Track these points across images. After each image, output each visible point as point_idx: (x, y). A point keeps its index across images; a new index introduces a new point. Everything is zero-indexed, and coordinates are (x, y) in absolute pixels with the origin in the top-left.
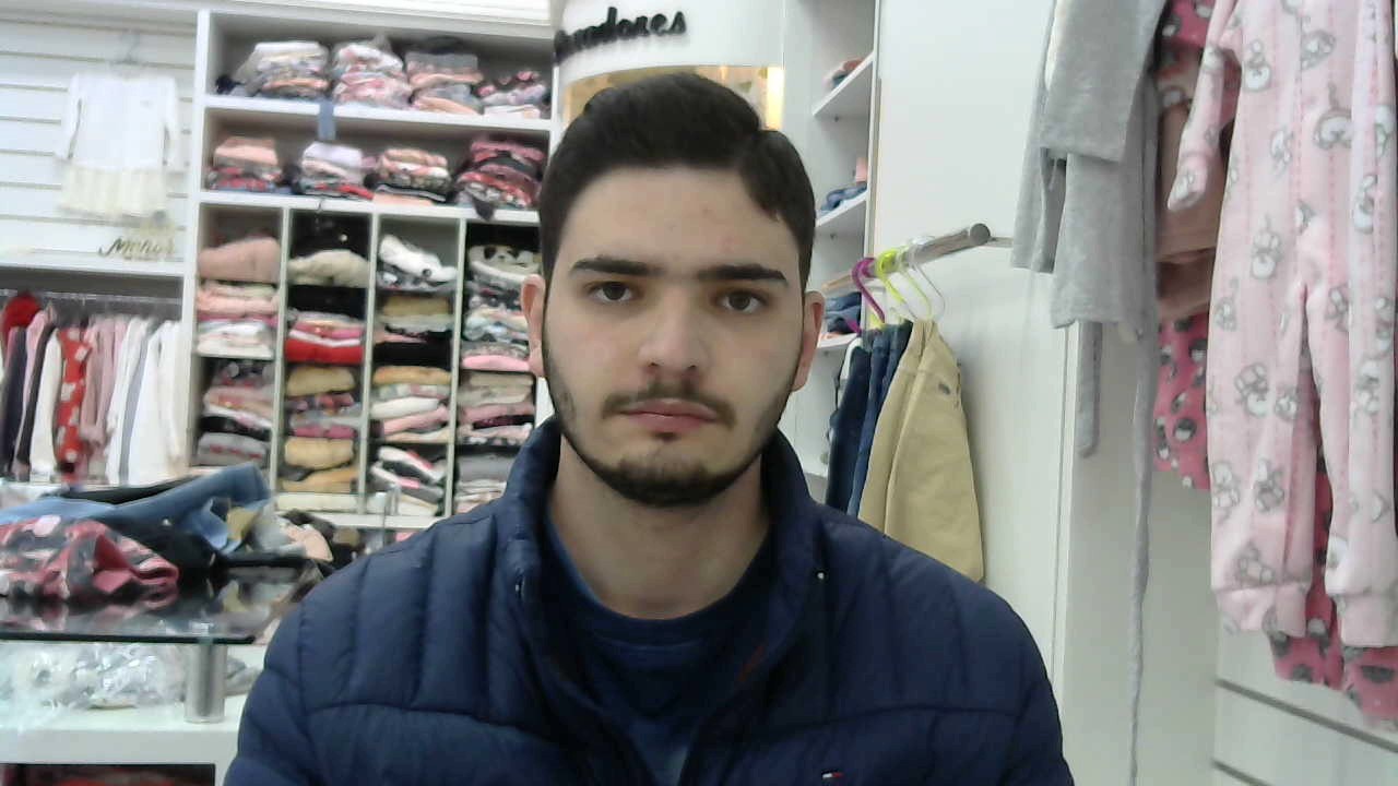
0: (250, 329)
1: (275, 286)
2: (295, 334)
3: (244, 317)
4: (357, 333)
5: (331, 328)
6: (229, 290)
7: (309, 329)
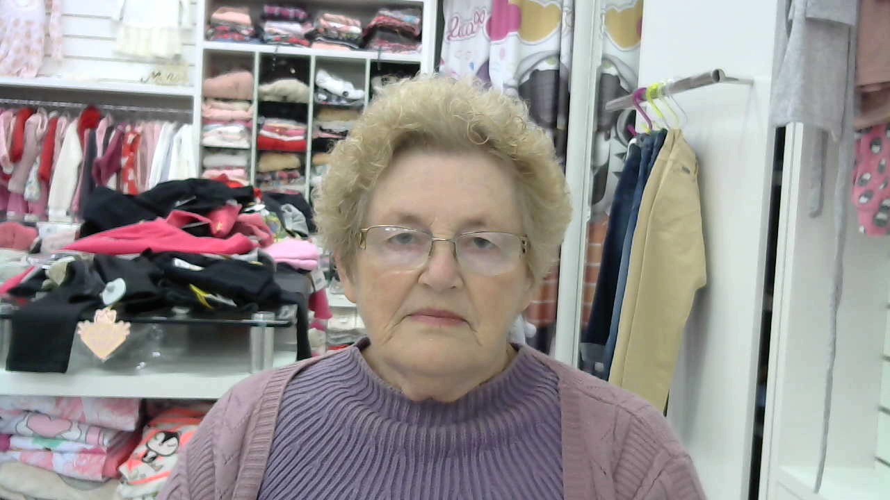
0: (236, 129)
1: (250, 102)
2: (264, 132)
3: (232, 121)
4: (303, 132)
5: (285, 129)
6: (222, 104)
7: (272, 129)
